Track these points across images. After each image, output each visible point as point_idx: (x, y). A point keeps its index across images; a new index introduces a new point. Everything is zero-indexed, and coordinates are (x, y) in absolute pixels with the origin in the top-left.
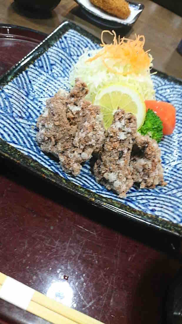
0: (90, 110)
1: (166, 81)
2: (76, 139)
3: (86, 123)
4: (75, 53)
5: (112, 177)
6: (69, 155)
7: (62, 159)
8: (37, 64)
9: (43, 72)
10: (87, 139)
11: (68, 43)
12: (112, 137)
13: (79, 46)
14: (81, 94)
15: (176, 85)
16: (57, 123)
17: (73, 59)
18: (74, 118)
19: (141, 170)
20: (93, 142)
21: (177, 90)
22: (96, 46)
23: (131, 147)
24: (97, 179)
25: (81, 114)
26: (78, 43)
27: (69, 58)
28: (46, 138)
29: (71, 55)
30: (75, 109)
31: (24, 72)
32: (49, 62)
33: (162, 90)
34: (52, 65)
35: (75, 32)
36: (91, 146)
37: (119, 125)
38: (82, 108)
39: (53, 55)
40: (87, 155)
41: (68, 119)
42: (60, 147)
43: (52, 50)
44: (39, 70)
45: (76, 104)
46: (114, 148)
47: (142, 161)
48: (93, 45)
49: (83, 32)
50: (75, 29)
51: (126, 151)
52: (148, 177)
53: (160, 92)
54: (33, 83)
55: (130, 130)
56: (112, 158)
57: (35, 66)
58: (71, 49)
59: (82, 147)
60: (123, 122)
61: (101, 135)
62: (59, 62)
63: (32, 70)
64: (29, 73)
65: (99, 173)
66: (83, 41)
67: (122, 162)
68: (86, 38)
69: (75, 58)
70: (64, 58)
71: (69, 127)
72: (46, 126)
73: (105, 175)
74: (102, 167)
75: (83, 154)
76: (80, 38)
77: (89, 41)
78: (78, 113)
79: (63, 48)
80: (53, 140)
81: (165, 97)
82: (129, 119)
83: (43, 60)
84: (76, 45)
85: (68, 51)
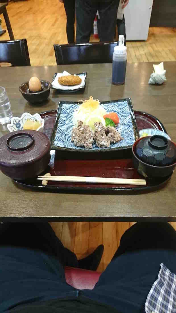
0: (86, 127)
1: (110, 104)
2: (87, 137)
3: (87, 131)
4: (70, 112)
5: (102, 143)
6: (87, 143)
7: (85, 145)
8: (59, 123)
9: (62, 125)
10: (90, 135)
11: (65, 110)
12: (97, 131)
13: (69, 109)
14: (81, 124)
15: (115, 103)
16: (79, 136)
17: (70, 115)
18: (83, 132)
19: (111, 137)
20: (92, 135)
21: (116, 105)
22: (76, 105)
23: (104, 131)
24: (99, 147)
25: (84, 130)
26: (68, 108)
27: (68, 115)
28: (78, 142)
29: (69, 114)
30: (81, 129)
31: (58, 128)
32: (63, 120)
33: (110, 108)
34: (64, 121)
35: (66, 104)
36: (92, 137)
37: (97, 127)
38: (84, 128)
39: (63, 117)
40: (92, 140)
41: (81, 133)
42: (83, 142)
43: (61, 116)
44: (61, 125)
45: (81, 128)
46: (99, 134)
47: (110, 134)
48: (74, 105)
49: (68, 103)
50: (65, 103)
51: (103, 133)
52: (115, 138)
53: (110, 109)
54: (62, 130)
55: (101, 127)
56: (100, 137)
57: (59, 124)
58: (68, 112)
59: (89, 138)
60: (98, 125)
61: (93, 132)
62: (66, 118)
63: (59, 126)
64: (59, 127)
65: (99, 144)
66: (70, 106)
67: (103, 137)
68: (71, 104)
69: (70, 114)
70: (67, 116)
71: (82, 135)
72: (76, 138)
73: (101, 143)
74: (98, 142)
75: (91, 140)
76: (68, 105)
77: (72, 105)
78: (83, 130)
79: (65, 113)
80: (80, 141)
81: (113, 110)
82: (99, 124)
83: (60, 121)
84: (68, 109)
85: (67, 113)
